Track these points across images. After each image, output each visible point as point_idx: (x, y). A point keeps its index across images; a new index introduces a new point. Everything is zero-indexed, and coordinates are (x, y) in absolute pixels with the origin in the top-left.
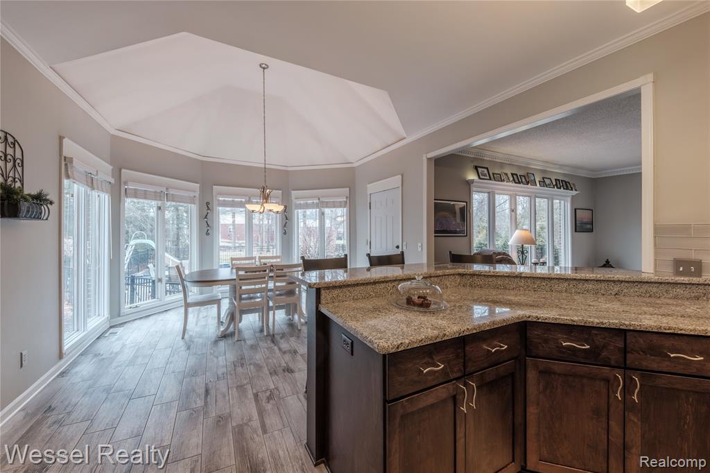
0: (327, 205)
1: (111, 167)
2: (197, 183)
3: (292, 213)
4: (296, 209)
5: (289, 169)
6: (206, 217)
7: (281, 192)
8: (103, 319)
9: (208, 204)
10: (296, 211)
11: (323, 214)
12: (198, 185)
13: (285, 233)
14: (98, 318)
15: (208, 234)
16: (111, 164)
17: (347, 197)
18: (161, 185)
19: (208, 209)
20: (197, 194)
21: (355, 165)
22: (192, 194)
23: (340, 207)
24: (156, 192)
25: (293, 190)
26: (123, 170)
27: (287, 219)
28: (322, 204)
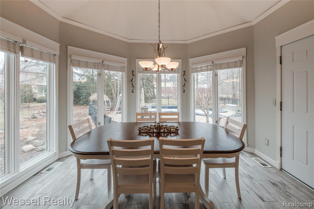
0: (221, 67)
1: (60, 45)
2: (126, 58)
3: (189, 76)
4: (192, 73)
5: (188, 42)
6: (132, 81)
7: (181, 60)
8: (53, 153)
9: (133, 72)
10: (192, 74)
11: (216, 75)
12: (127, 59)
13: (184, 92)
14: (49, 152)
15: (133, 92)
16: (59, 43)
17: (243, 57)
18: (99, 59)
19: (133, 75)
20: (126, 65)
21: (253, 23)
22: (123, 65)
23: (236, 66)
24: (95, 63)
25: (190, 58)
26: (68, 47)
27: (185, 81)
28: (215, 67)
